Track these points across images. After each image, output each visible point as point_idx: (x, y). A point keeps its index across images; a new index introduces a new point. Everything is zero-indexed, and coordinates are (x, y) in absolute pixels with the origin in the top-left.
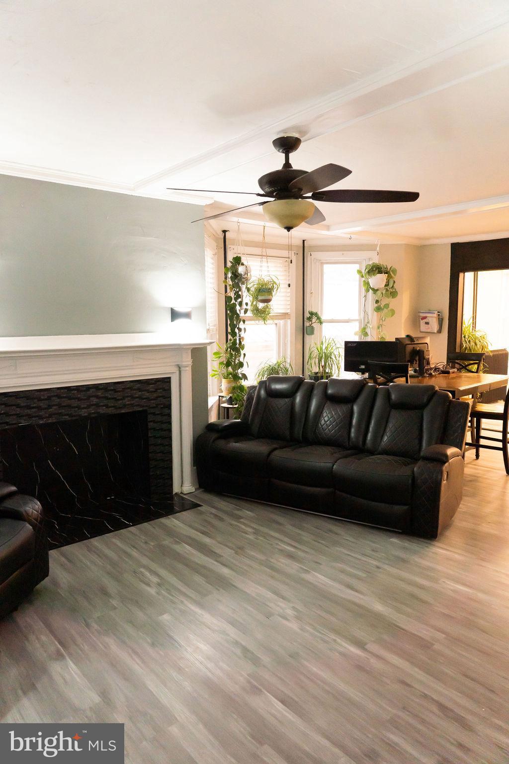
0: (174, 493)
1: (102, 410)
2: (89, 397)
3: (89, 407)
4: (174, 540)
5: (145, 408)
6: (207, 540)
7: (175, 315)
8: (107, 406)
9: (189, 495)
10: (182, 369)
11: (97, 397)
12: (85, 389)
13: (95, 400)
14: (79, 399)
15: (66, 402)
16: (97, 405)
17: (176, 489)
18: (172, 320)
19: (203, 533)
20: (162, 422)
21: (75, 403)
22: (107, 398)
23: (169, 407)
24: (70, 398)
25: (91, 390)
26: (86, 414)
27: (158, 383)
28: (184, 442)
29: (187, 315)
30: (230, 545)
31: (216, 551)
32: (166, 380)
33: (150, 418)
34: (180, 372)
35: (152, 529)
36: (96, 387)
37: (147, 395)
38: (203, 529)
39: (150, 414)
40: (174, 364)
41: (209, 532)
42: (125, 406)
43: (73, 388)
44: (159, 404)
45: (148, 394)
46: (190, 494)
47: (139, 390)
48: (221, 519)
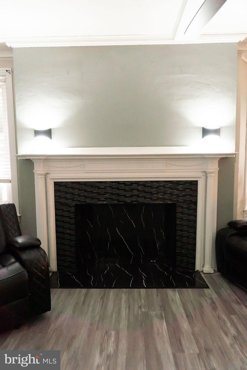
0: (196, 270)
1: (141, 200)
2: (132, 190)
3: (131, 196)
4: (161, 313)
5: (174, 202)
6: (185, 325)
7: (205, 132)
8: (145, 198)
9: (207, 275)
10: (208, 175)
11: (138, 190)
12: (129, 184)
13: (136, 192)
14: (125, 190)
15: (115, 191)
16: (138, 196)
17: (198, 267)
18: (203, 137)
19: (188, 316)
20: (189, 215)
21: (121, 192)
22: (144, 192)
23: (195, 203)
24: (118, 189)
25: (134, 185)
26: (129, 201)
27: (186, 184)
28: (207, 232)
29: (217, 132)
30: (202, 341)
31: (183, 343)
32: (193, 183)
33: (179, 210)
34: (207, 177)
35: (155, 296)
36: (137, 183)
37: (176, 192)
38: (191, 311)
39: (179, 207)
40: (201, 171)
41: (194, 317)
42: (158, 199)
43: (121, 182)
44: (187, 201)
45: (178, 192)
46: (209, 275)
47: (170, 188)
48: (214, 308)
